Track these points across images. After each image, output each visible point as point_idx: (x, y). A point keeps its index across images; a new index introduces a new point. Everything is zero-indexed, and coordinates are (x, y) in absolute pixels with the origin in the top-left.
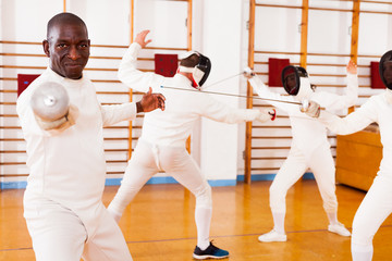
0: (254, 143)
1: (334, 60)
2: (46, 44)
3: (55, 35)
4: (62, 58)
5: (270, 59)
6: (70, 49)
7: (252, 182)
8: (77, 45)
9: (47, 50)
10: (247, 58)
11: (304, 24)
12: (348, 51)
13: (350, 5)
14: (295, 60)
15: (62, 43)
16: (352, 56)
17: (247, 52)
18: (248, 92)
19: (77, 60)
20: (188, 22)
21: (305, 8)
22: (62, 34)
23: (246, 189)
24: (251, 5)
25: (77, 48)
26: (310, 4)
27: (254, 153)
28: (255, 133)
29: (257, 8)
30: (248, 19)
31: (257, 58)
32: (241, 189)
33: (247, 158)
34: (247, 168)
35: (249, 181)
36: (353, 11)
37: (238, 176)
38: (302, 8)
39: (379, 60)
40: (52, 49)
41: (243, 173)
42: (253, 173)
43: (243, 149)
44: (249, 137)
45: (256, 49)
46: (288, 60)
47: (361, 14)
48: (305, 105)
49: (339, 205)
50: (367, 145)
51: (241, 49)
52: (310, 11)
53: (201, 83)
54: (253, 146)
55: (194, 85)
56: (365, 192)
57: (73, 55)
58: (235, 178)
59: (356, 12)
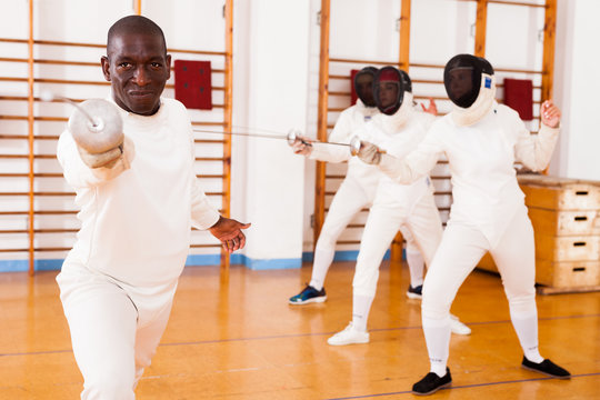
2: (105, 61)
4: (125, 84)
8: (147, 64)
19: (147, 85)
48: (358, 146)
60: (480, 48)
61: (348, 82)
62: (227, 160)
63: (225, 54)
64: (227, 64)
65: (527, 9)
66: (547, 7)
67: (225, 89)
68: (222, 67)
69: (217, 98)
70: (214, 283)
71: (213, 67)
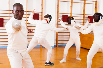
0: (59, 37)
1: (79, 16)
2: (13, 11)
3: (15, 9)
4: (17, 15)
5: (63, 15)
6: (19, 12)
7: (58, 47)
8: (21, 11)
9: (13, 12)
10: (57, 15)
11: (71, 6)
12: (82, 13)
13: (83, 2)
14: (69, 15)
15: (17, 11)
16: (83, 15)
17: (57, 13)
18: (57, 23)
19: (21, 15)
20: (42, 5)
21: (72, 2)
22: (17, 8)
23: (56, 49)
24: (58, 1)
25: (21, 12)
26: (73, 1)
27: (59, 39)
28: (59, 34)
29: (59, 2)
30: (57, 5)
31: (60, 15)
32: (55, 49)
33: (57, 40)
34: (57, 43)
35: (57, 46)
36: (84, 3)
37: (54, 45)
38: (71, 2)
39: (93, 16)
40: (14, 12)
41: (56, 44)
42: (58, 44)
43: (56, 38)
44: (57, 35)
45: (59, 12)
46: (67, 15)
47: (86, 4)
48: (76, 26)
49: (80, 52)
50: (88, 37)
51: (56, 12)
52: (73, 3)
53: (49, 22)
54: (58, 37)
55: (48, 22)
56: (89, 50)
57: (20, 14)
58: (54, 46)
59: (85, 3)
60: (84, 11)
61: (62, 17)
63: (41, 12)
64: (42, 14)
65: (92, 4)
66: (95, 4)
67: (41, 18)
70: (39, 50)
71: (39, 14)
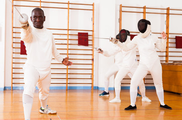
4: (35, 22)
24: (120, 11)
29: (123, 13)
38: (143, 13)
60: (167, 28)
62: (93, 60)
63: (92, 31)
67: (92, 40)
68: (91, 34)
69: (90, 43)
71: (89, 34)
